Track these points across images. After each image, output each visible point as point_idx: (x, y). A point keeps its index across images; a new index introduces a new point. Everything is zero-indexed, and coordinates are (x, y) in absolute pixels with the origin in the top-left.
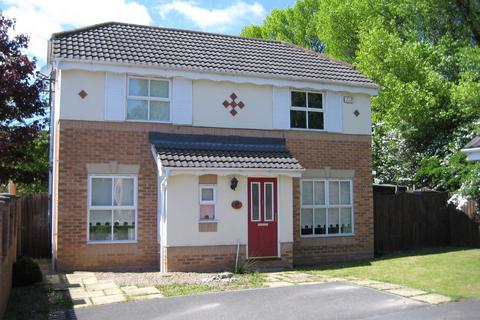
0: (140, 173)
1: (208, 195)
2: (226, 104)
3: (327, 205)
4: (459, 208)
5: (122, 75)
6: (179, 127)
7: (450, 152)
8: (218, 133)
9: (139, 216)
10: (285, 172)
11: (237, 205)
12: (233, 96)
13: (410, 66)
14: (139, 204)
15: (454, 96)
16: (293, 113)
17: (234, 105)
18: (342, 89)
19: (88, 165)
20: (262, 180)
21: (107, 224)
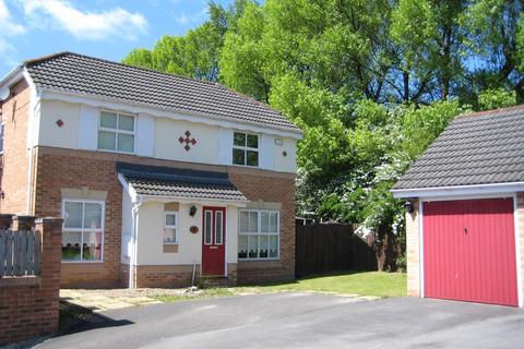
0: (108, 198)
1: (171, 220)
2: (181, 140)
3: (259, 233)
4: (364, 237)
5: (95, 107)
6: (142, 158)
7: (347, 191)
8: (174, 166)
9: (106, 238)
10: (233, 203)
11: (194, 230)
12: (188, 134)
13: (316, 112)
14: (106, 227)
15: (352, 142)
16: (235, 151)
17: (187, 141)
18: (275, 132)
19: (62, 190)
20: (214, 209)
21: (77, 245)
